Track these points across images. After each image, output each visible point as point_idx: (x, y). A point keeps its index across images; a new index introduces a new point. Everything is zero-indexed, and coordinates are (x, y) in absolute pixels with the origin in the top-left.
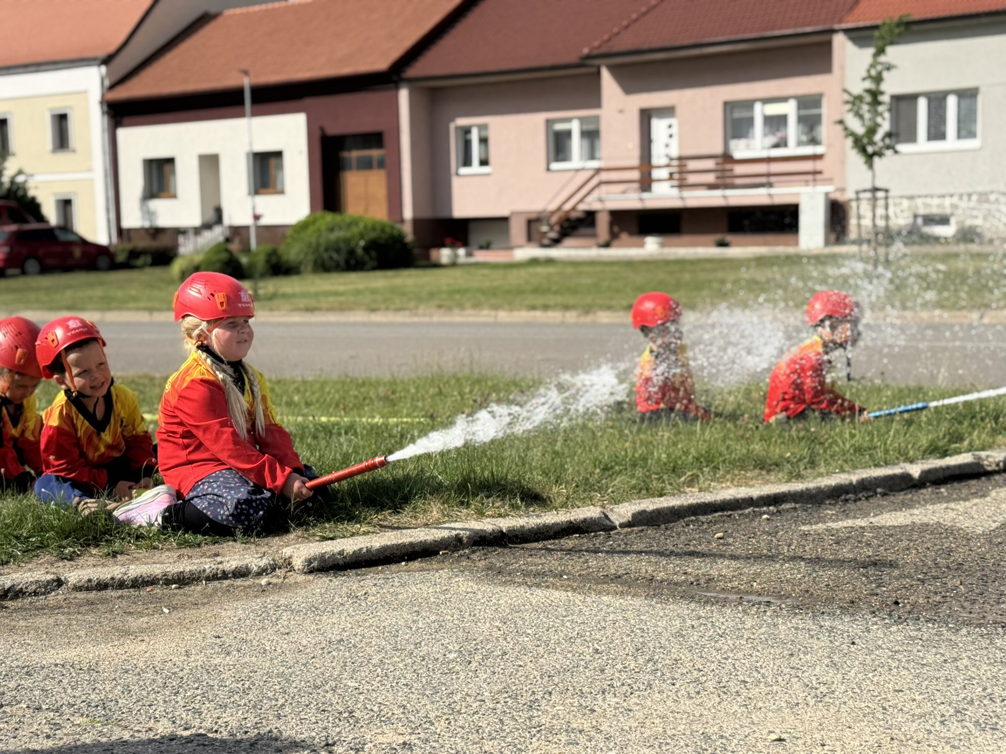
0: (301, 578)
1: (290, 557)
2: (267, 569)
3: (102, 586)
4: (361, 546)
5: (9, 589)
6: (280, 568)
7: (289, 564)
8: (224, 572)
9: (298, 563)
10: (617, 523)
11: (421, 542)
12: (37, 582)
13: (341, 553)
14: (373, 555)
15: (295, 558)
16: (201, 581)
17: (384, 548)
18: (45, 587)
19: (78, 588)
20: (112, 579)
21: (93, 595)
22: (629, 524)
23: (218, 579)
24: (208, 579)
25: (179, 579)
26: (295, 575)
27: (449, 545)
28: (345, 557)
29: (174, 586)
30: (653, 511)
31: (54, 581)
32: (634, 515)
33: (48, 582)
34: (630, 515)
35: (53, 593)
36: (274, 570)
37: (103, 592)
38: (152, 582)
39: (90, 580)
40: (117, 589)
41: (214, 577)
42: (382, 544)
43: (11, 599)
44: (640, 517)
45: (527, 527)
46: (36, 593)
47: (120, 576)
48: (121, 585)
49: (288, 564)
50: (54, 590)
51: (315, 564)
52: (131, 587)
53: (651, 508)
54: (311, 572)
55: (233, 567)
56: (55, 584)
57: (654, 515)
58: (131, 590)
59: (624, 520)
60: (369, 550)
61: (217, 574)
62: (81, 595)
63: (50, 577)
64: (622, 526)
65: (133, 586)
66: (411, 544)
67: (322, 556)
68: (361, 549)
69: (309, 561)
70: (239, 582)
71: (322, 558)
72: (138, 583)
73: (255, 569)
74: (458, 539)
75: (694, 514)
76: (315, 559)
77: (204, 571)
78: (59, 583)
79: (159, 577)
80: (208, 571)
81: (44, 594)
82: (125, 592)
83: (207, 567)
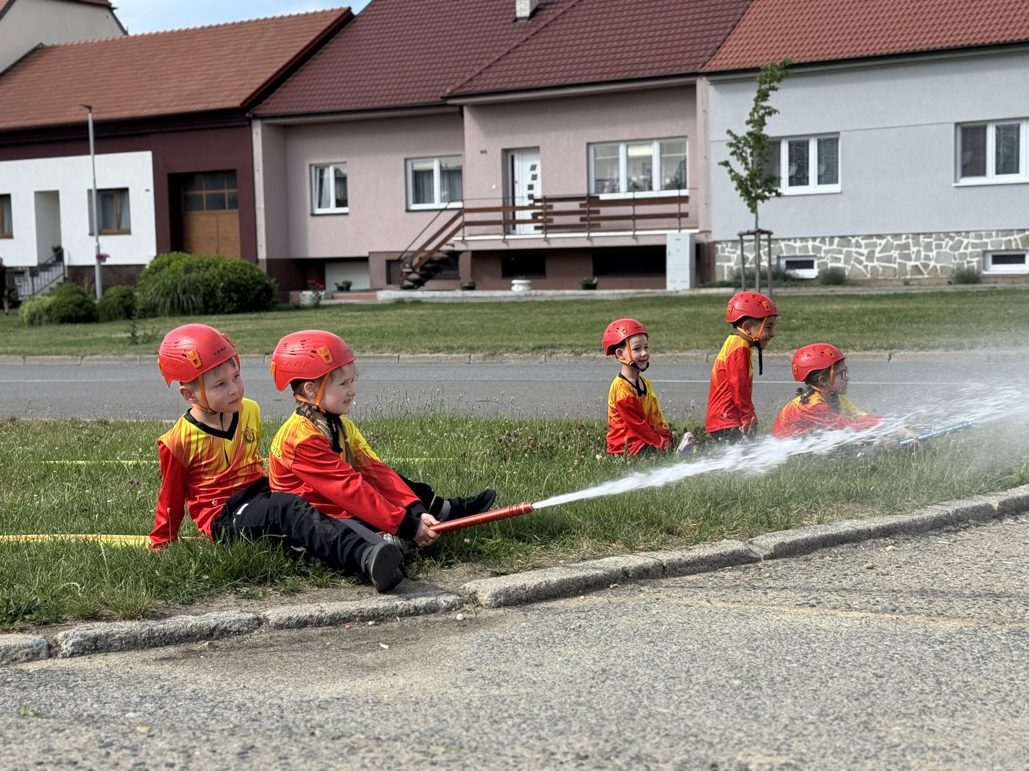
0: (492, 613)
1: (475, 593)
2: (455, 604)
3: (302, 624)
4: (540, 580)
5: (214, 628)
6: (467, 603)
7: (476, 599)
8: (416, 608)
9: (485, 598)
10: (762, 556)
11: (592, 576)
12: (239, 620)
13: (523, 588)
14: (552, 590)
15: (480, 593)
16: (395, 617)
17: (562, 583)
18: (248, 625)
19: (280, 626)
20: (311, 616)
21: (295, 633)
22: (772, 557)
23: (411, 615)
24: (401, 615)
25: (374, 616)
26: (484, 611)
27: (617, 578)
28: (527, 592)
29: (370, 623)
30: (791, 544)
31: (255, 619)
32: (775, 546)
33: (249, 620)
34: (771, 546)
35: (256, 632)
36: (461, 606)
37: (303, 630)
38: (348, 619)
39: (289, 619)
40: (316, 626)
41: (406, 614)
42: (559, 578)
43: (217, 639)
44: (781, 549)
45: (684, 559)
46: (239, 632)
47: (317, 614)
48: (319, 622)
49: (473, 599)
50: (255, 628)
51: (502, 599)
52: (329, 625)
53: (788, 540)
54: (499, 606)
55: (424, 603)
56: (256, 622)
57: (791, 546)
58: (330, 627)
59: (767, 552)
60: (548, 585)
61: (409, 610)
62: (285, 633)
63: (251, 615)
64: (766, 558)
65: (330, 624)
66: (585, 579)
67: (507, 590)
68: (541, 583)
69: (496, 596)
70: (432, 618)
71: (506, 592)
72: (336, 621)
73: (445, 604)
74: (625, 572)
75: (824, 546)
76: (501, 594)
77: (397, 607)
78: (259, 622)
79: (355, 613)
80: (401, 607)
81: (247, 632)
82: (324, 629)
83: (398, 603)
